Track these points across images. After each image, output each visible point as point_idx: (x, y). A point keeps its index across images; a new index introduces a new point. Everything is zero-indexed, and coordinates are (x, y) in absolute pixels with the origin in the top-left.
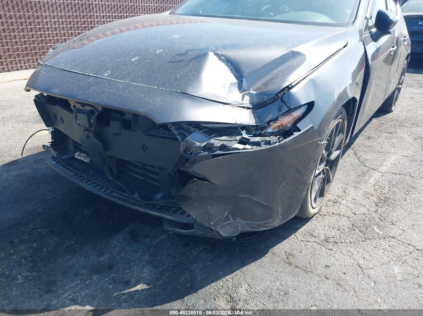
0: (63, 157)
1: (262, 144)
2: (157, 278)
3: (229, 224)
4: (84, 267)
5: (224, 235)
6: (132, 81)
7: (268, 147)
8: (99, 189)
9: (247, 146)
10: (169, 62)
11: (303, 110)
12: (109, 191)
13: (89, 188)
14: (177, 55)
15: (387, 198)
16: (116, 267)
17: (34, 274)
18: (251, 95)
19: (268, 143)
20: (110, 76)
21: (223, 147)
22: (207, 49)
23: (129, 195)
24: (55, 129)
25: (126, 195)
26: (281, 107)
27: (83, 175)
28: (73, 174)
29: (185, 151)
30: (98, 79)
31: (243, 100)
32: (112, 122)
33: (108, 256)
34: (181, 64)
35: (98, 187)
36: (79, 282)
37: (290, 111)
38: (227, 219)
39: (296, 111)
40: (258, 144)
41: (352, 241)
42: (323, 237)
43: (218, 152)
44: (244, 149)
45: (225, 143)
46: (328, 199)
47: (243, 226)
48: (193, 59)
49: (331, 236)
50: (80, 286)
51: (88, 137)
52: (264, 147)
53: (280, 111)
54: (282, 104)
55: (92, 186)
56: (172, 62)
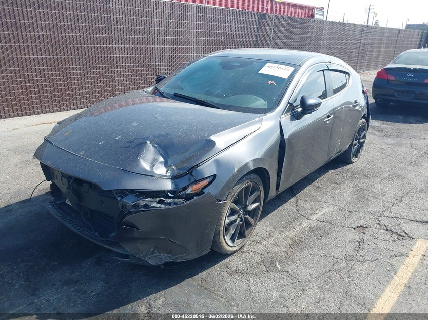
0: (58, 202)
1: (172, 204)
2: (105, 290)
3: (155, 256)
4: (60, 280)
5: (152, 264)
6: (95, 160)
7: (175, 206)
8: (76, 227)
9: (162, 206)
10: (121, 147)
11: (208, 180)
12: (81, 229)
13: (70, 226)
14: (128, 142)
15: (301, 241)
16: (81, 282)
17: (27, 283)
18: (173, 170)
19: (176, 203)
20: (84, 154)
21: (146, 206)
22: (147, 138)
23: (93, 232)
24: (53, 182)
25: (92, 232)
26: (190, 178)
27: (68, 217)
28: (61, 215)
29: (122, 207)
30: (76, 157)
31: (166, 173)
32: (83, 184)
33: (77, 274)
34: (128, 149)
35: (75, 226)
36: (54, 290)
37: (196, 182)
38: (153, 253)
39: (203, 182)
40: (169, 204)
41: (254, 273)
42: (234, 269)
43: (142, 209)
44: (160, 207)
45: (147, 203)
46: (253, 240)
47: (165, 258)
48: (136, 146)
49: (240, 268)
50: (54, 292)
51: (69, 192)
52: (173, 206)
53: (190, 181)
54: (191, 177)
55: (71, 225)
56: (123, 147)
